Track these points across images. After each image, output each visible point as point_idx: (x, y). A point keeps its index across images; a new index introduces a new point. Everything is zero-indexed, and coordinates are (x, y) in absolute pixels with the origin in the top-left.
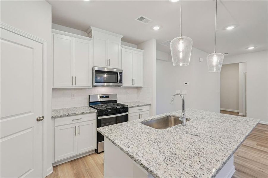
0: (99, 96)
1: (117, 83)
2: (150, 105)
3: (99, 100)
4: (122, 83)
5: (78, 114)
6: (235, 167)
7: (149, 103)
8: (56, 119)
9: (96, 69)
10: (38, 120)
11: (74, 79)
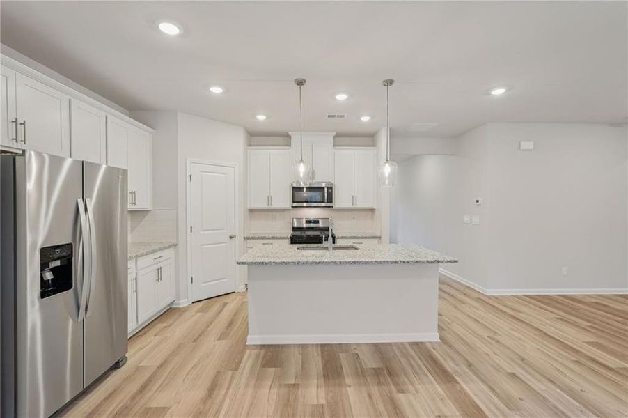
0: (304, 220)
1: (323, 202)
2: (380, 238)
3: (305, 225)
4: (332, 202)
5: (268, 238)
6: (440, 335)
7: (378, 235)
8: (248, 241)
9: (295, 185)
10: (231, 237)
11: (270, 199)
